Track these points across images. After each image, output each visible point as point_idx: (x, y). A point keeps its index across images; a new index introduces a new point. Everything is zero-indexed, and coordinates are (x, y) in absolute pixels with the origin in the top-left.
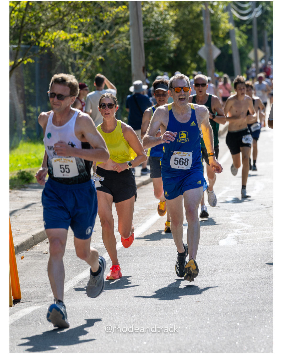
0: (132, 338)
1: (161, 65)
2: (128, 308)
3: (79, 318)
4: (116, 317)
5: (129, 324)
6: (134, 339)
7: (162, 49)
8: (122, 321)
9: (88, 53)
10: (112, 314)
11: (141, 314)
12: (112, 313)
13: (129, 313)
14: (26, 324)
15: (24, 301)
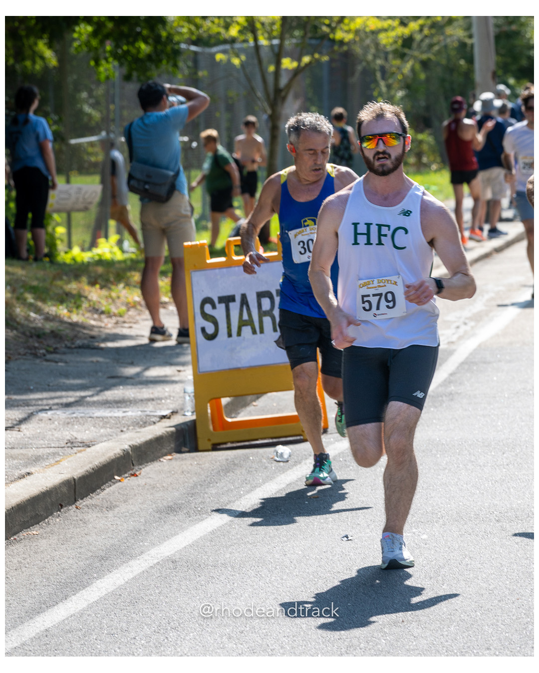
0: (509, 489)
1: (514, 67)
2: (496, 442)
3: (422, 458)
4: (479, 457)
5: (502, 467)
6: (512, 490)
7: (517, 42)
8: (489, 462)
9: (406, 51)
10: (472, 451)
11: (518, 451)
12: (472, 449)
13: (498, 449)
14: (342, 467)
15: (333, 432)
